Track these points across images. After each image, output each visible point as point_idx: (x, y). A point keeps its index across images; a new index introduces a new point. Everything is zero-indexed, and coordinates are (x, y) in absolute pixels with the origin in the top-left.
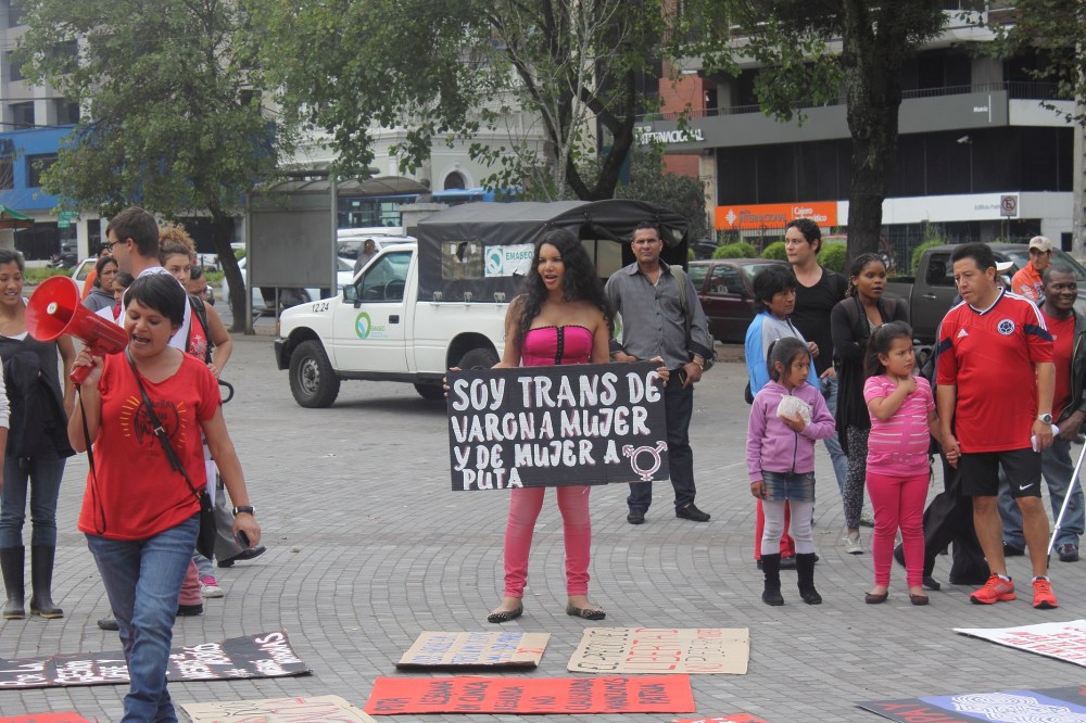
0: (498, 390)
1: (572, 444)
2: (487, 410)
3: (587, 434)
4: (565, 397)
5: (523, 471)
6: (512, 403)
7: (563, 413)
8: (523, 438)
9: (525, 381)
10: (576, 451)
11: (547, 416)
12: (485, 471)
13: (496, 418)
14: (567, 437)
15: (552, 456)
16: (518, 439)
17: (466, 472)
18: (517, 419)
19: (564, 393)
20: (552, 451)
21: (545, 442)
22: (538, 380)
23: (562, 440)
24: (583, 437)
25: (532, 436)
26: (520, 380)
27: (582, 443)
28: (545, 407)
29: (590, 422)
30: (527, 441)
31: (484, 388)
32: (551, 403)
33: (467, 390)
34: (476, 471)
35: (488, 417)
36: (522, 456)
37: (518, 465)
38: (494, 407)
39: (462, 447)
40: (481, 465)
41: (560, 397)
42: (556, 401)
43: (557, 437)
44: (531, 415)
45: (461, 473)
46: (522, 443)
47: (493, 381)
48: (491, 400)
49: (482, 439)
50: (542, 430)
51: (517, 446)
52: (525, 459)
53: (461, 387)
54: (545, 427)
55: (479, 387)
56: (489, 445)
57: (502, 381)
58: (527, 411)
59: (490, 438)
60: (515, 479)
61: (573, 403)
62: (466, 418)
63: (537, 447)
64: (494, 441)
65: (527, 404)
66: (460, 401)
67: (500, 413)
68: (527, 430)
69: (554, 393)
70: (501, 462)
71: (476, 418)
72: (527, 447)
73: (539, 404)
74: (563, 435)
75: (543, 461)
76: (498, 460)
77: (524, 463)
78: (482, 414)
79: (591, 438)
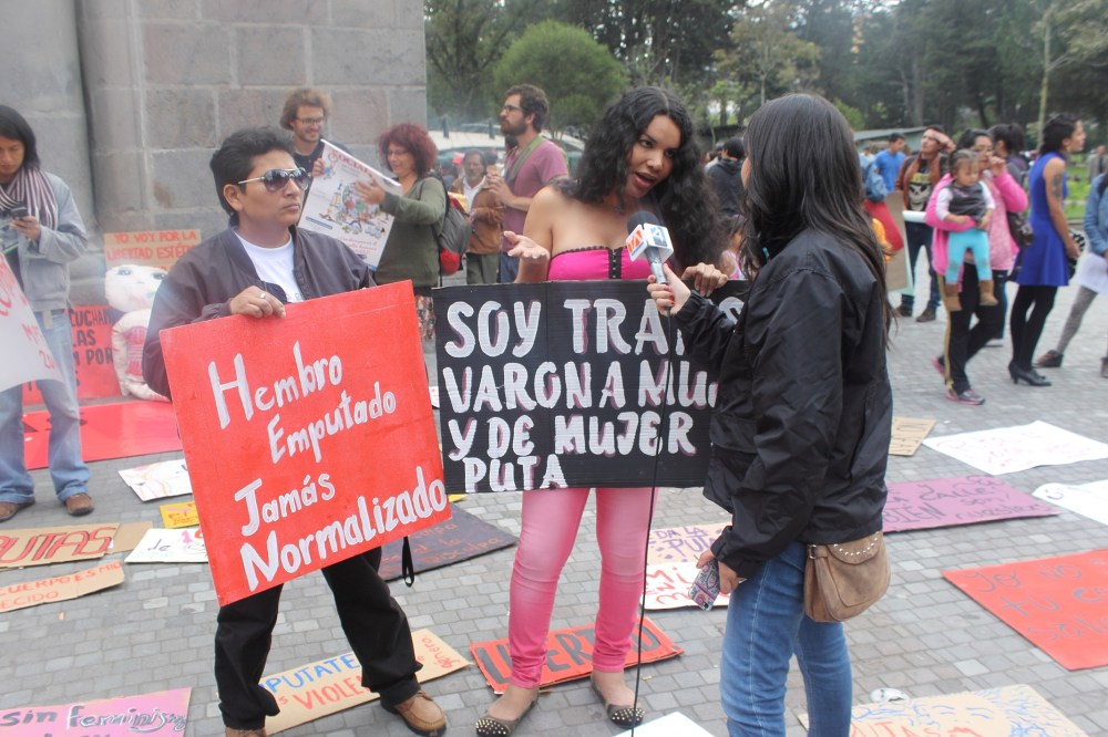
0: (529, 326)
1: (656, 418)
2: (508, 357)
3: (685, 402)
4: (649, 338)
5: (568, 461)
6: (553, 343)
7: (645, 366)
8: (570, 405)
9: (577, 307)
10: (663, 430)
11: (615, 370)
12: (503, 460)
13: (522, 371)
14: (649, 406)
15: (620, 438)
16: (561, 407)
17: (470, 463)
18: (561, 373)
19: (648, 329)
20: (621, 428)
21: (608, 414)
22: (602, 305)
23: (640, 411)
24: (677, 407)
25: (586, 402)
26: (568, 304)
27: (674, 417)
28: (613, 354)
29: (692, 382)
30: (577, 410)
31: (503, 318)
32: (623, 347)
33: (472, 323)
34: (487, 460)
35: (509, 368)
36: (568, 435)
37: (559, 451)
38: (519, 352)
39: (463, 420)
40: (495, 451)
41: (641, 337)
42: (633, 343)
43: (632, 404)
44: (587, 366)
45: (461, 464)
46: (568, 414)
47: (519, 307)
48: (515, 339)
49: (497, 406)
50: (606, 393)
51: (560, 420)
52: (573, 441)
53: (461, 315)
54: (611, 388)
55: (493, 317)
56: (510, 416)
57: (536, 307)
58: (578, 360)
59: (511, 405)
60: (554, 472)
61: (663, 348)
62: (469, 371)
63: (594, 421)
64: (520, 411)
65: (579, 345)
66: (459, 341)
67: (531, 363)
68: (578, 392)
69: (629, 330)
70: (531, 446)
71: (487, 371)
72: (578, 421)
73: (602, 347)
74: (642, 402)
75: (604, 445)
76: (525, 442)
77: (570, 448)
78: (498, 364)
79: (692, 410)
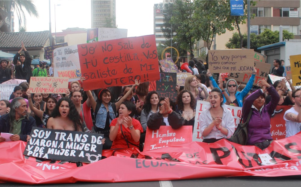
0: (48, 134)
1: (69, 151)
2: (43, 138)
4: (69, 139)
5: (49, 155)
6: (52, 138)
7: (68, 143)
8: (52, 147)
9: (57, 133)
10: (70, 152)
11: (62, 143)
12: (37, 152)
13: (45, 141)
14: (68, 149)
15: (61, 153)
16: (51, 147)
17: (30, 151)
18: (52, 142)
19: (70, 137)
20: (61, 151)
21: (60, 149)
22: (62, 133)
24: (73, 149)
25: (56, 147)
26: (56, 133)
27: (72, 151)
28: (62, 140)
29: (76, 146)
31: (44, 133)
32: (64, 140)
33: (38, 133)
34: (33, 152)
35: (42, 140)
37: (48, 153)
38: (45, 138)
39: (31, 146)
40: (35, 151)
41: (68, 139)
42: (66, 139)
43: (64, 148)
44: (57, 142)
45: (28, 151)
47: (47, 132)
48: (45, 136)
49: (38, 145)
50: (59, 146)
51: (50, 149)
52: (51, 152)
53: (36, 131)
54: (61, 145)
55: (42, 133)
56: (40, 147)
57: (50, 132)
58: (56, 141)
59: (41, 145)
60: (46, 156)
61: (72, 140)
62: (35, 139)
63: (56, 150)
65: (56, 139)
66: (35, 135)
67: (47, 140)
68: (54, 146)
69: (66, 137)
71: (38, 140)
72: (53, 149)
73: (60, 139)
74: (66, 148)
75: (57, 153)
76: (42, 151)
77: (50, 153)
78: (40, 140)
79: (76, 150)
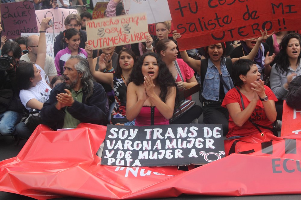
0: (134, 133)
1: (171, 151)
2: (127, 139)
3: (180, 147)
4: (169, 135)
5: (141, 161)
7: (168, 141)
8: (144, 149)
9: (148, 131)
10: (173, 153)
11: (159, 142)
12: (121, 159)
13: (130, 142)
14: (169, 149)
17: (110, 160)
18: (142, 143)
19: (169, 133)
20: (160, 154)
21: (156, 151)
22: (155, 130)
23: (166, 150)
24: (178, 148)
25: (149, 148)
26: (146, 130)
27: (177, 151)
28: (158, 139)
29: (182, 143)
30: (146, 150)
31: (126, 132)
32: (161, 137)
33: (117, 132)
34: (116, 159)
35: (126, 142)
36: (141, 155)
37: (139, 158)
38: (130, 138)
39: (110, 151)
40: (118, 157)
41: (167, 135)
42: (164, 136)
43: (163, 149)
44: (150, 142)
45: (107, 159)
46: (143, 151)
47: (131, 130)
48: (129, 135)
49: (121, 148)
50: (155, 147)
51: (140, 152)
53: (115, 131)
54: (157, 145)
55: (123, 132)
56: (125, 151)
57: (136, 130)
58: (148, 141)
59: (126, 148)
60: (137, 163)
61: (173, 137)
62: (114, 141)
63: (151, 152)
64: (128, 150)
65: (148, 137)
66: (113, 135)
67: (133, 141)
68: (147, 147)
69: (163, 134)
70: (131, 157)
71: (120, 141)
72: (146, 152)
73: (155, 137)
74: (166, 148)
75: (154, 157)
76: (129, 156)
77: (143, 158)
78: (123, 141)
79: (182, 149)
